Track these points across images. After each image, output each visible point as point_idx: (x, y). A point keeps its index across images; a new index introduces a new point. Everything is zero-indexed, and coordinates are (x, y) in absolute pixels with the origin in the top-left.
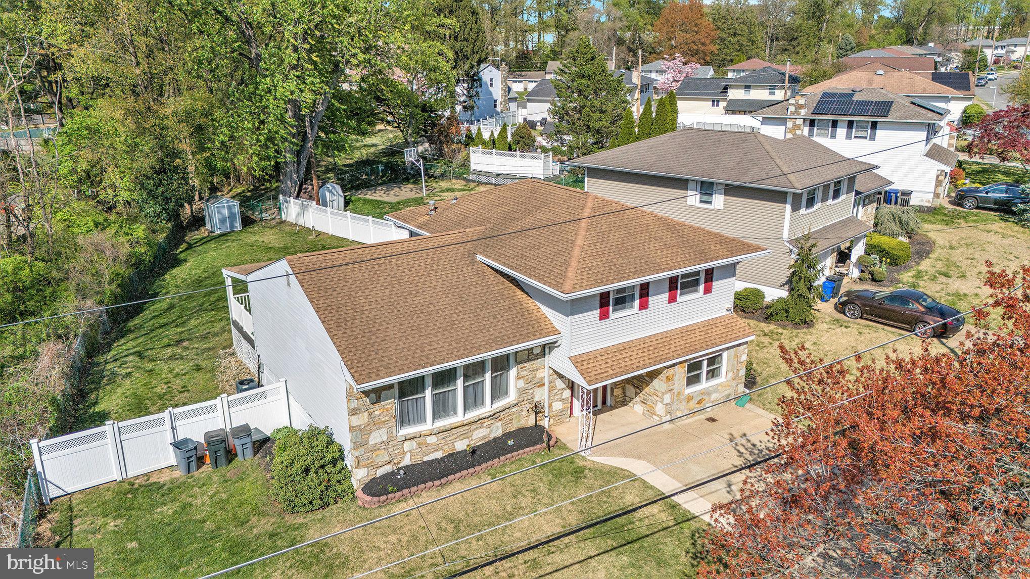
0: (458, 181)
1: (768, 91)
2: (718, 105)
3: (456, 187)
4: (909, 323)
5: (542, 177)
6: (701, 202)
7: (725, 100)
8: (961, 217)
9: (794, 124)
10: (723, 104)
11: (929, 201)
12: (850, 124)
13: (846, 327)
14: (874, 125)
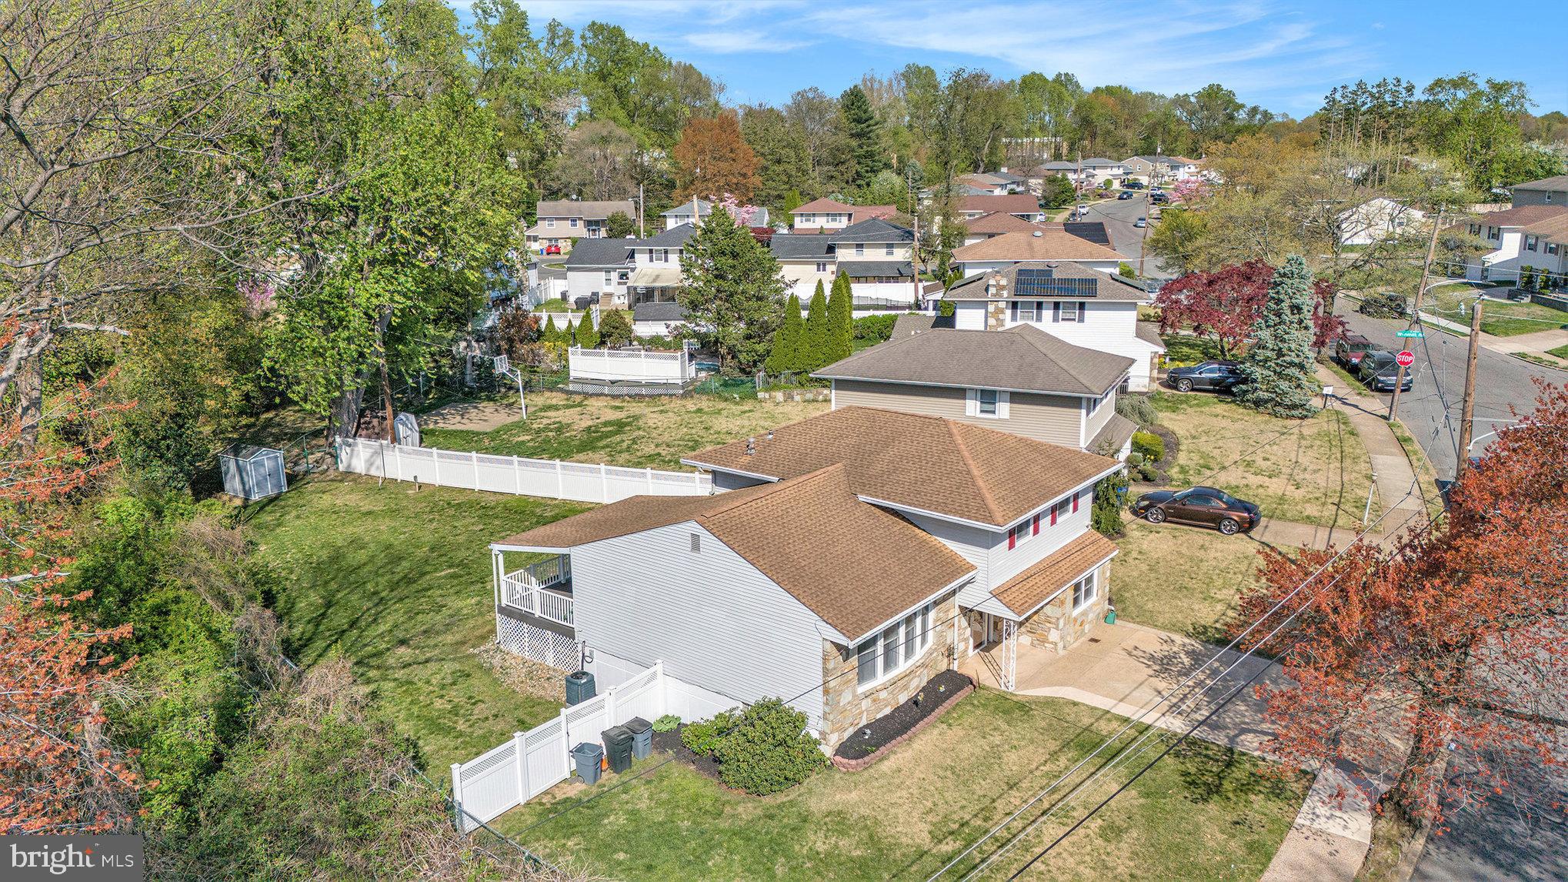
0: (554, 394)
1: (885, 250)
2: (824, 270)
3: (554, 402)
4: (1215, 522)
5: (679, 382)
6: (982, 411)
7: (834, 263)
8: (1182, 402)
9: (997, 308)
10: (831, 268)
11: (1145, 386)
12: (1057, 306)
13: (1158, 532)
14: (1082, 306)
